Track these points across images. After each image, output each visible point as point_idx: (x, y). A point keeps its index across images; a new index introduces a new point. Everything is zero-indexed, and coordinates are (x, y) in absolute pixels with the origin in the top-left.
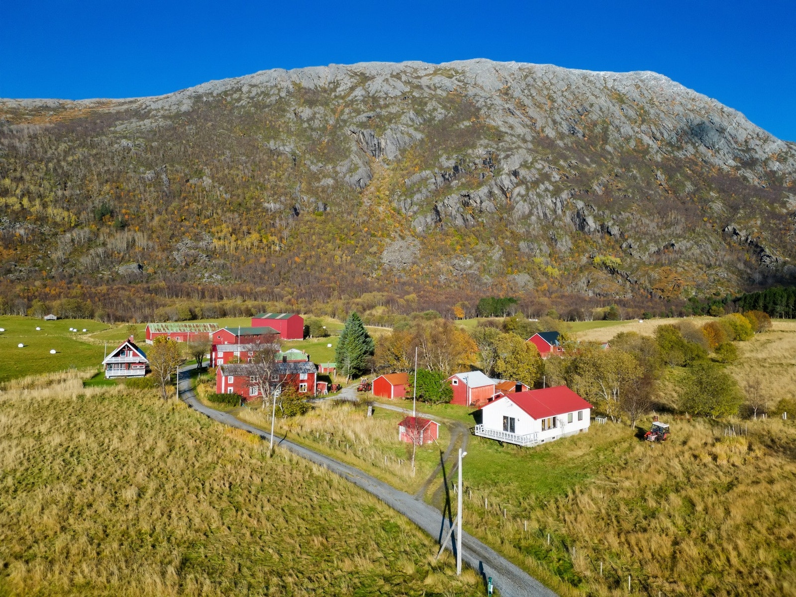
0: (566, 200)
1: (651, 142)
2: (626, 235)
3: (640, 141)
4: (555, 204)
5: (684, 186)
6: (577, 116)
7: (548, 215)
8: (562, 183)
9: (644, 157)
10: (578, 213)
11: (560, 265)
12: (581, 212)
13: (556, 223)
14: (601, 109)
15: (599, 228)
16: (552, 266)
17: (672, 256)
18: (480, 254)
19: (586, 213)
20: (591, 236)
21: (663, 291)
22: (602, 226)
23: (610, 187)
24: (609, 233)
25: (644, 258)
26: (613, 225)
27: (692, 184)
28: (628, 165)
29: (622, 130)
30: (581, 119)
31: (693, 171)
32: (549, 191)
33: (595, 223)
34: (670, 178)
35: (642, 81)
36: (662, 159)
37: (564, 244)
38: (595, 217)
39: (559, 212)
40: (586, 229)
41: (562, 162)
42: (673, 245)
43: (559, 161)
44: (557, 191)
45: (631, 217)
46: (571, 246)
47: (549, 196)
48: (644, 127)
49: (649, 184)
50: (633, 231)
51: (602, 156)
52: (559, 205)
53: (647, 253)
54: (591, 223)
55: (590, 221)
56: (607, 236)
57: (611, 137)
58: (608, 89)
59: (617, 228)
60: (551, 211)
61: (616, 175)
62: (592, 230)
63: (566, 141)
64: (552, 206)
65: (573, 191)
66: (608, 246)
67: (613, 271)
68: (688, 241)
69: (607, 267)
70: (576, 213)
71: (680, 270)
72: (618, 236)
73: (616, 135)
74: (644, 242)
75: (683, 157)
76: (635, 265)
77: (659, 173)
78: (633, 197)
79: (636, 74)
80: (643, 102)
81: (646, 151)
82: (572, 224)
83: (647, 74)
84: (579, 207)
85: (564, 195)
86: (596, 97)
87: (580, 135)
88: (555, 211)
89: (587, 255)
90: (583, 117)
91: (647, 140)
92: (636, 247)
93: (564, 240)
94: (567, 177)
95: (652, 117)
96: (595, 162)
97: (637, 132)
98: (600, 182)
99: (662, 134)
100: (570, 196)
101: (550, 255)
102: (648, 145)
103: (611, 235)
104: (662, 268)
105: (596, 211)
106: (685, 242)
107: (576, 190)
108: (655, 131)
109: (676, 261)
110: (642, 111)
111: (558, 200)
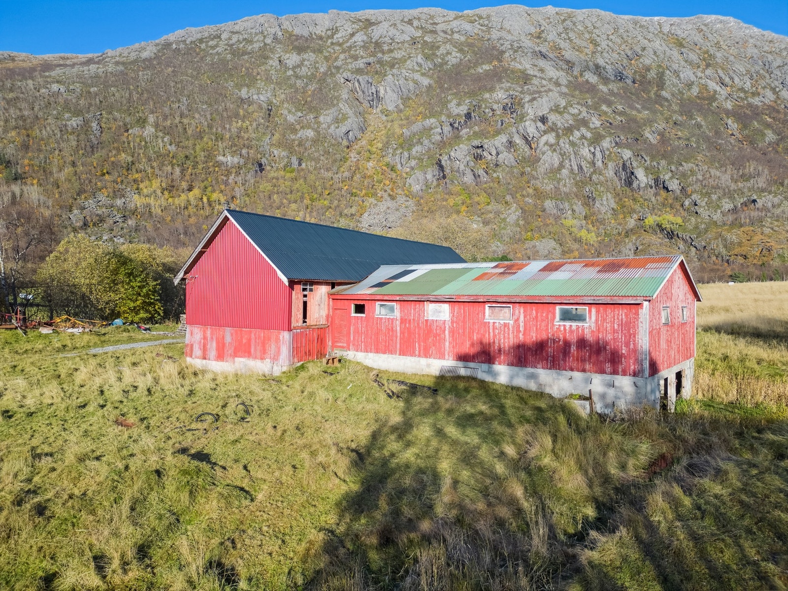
0: (608, 149)
1: (718, 89)
2: (689, 190)
3: (705, 87)
4: (594, 154)
5: (764, 135)
6: (625, 61)
7: (584, 168)
8: (604, 129)
9: (710, 104)
10: (624, 165)
11: (598, 229)
12: (628, 163)
13: (594, 177)
14: (655, 53)
15: (652, 183)
16: (588, 230)
17: (755, 214)
18: (491, 215)
19: (635, 164)
20: (641, 193)
21: (745, 257)
22: (656, 181)
23: (668, 135)
24: (666, 189)
25: (715, 218)
26: (671, 178)
27: (774, 132)
28: (690, 111)
29: (682, 76)
30: (631, 64)
31: (774, 118)
32: (586, 139)
33: (647, 176)
34: (745, 126)
35: (706, 25)
36: (732, 106)
37: (605, 203)
38: (646, 169)
39: (599, 164)
40: (635, 185)
41: (604, 108)
42: (754, 201)
43: (601, 106)
44: (597, 139)
45: (695, 168)
46: (614, 205)
47: (586, 145)
48: (709, 72)
49: (717, 133)
50: (699, 184)
51: (656, 103)
52: (599, 155)
53: (719, 211)
54: (642, 177)
55: (640, 174)
56: (663, 193)
57: (668, 83)
58: (664, 34)
59: (676, 182)
60: (589, 163)
61: (675, 123)
62: (642, 185)
63: (610, 87)
64: (589, 156)
65: (617, 139)
66: (664, 205)
67: (671, 235)
68: (775, 197)
69: (662, 230)
70: (621, 165)
71: (767, 231)
72: (678, 192)
73: (674, 80)
74: (714, 197)
75: (760, 104)
76: (703, 226)
77: (730, 122)
78: (698, 147)
79: (698, 18)
80: (708, 46)
81: (713, 98)
82: (616, 179)
83: (711, 18)
84: (625, 158)
85: (606, 143)
86: (649, 40)
87: (629, 82)
88: (593, 164)
89: (635, 216)
90: (633, 62)
91: (713, 85)
92: (704, 204)
93: (605, 198)
94: (611, 124)
95: (719, 60)
96: (648, 109)
97: (701, 78)
98: (653, 129)
99: (732, 78)
100: (614, 145)
101: (585, 217)
102: (715, 91)
103: (668, 191)
104: (742, 229)
105: (648, 162)
106: (771, 196)
107: (622, 138)
108: (723, 76)
109: (761, 220)
110: (706, 56)
111: (598, 149)
